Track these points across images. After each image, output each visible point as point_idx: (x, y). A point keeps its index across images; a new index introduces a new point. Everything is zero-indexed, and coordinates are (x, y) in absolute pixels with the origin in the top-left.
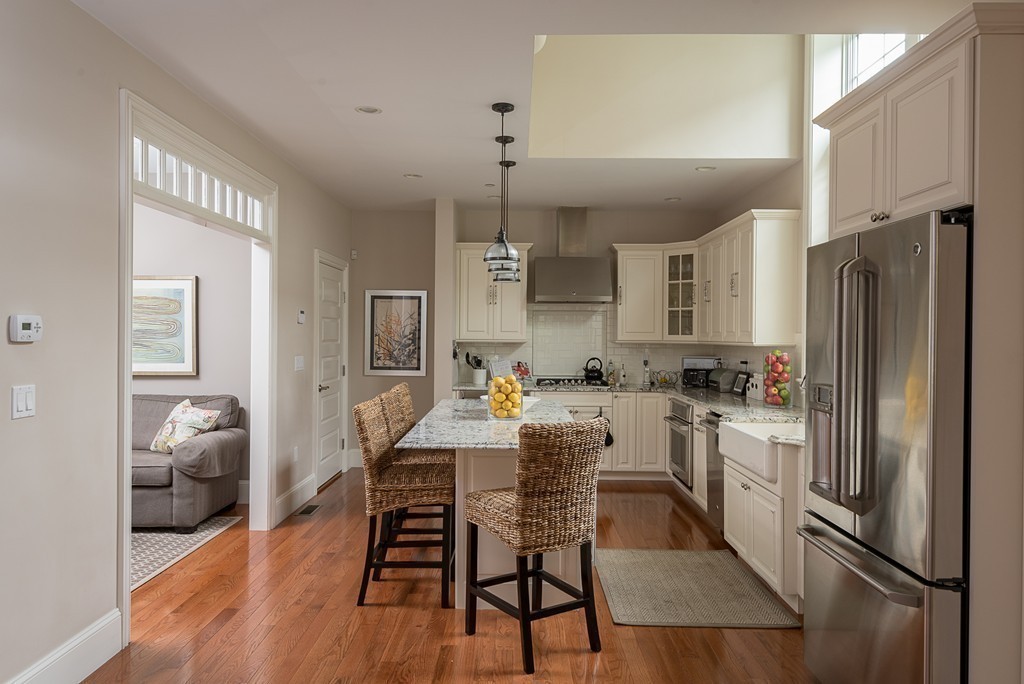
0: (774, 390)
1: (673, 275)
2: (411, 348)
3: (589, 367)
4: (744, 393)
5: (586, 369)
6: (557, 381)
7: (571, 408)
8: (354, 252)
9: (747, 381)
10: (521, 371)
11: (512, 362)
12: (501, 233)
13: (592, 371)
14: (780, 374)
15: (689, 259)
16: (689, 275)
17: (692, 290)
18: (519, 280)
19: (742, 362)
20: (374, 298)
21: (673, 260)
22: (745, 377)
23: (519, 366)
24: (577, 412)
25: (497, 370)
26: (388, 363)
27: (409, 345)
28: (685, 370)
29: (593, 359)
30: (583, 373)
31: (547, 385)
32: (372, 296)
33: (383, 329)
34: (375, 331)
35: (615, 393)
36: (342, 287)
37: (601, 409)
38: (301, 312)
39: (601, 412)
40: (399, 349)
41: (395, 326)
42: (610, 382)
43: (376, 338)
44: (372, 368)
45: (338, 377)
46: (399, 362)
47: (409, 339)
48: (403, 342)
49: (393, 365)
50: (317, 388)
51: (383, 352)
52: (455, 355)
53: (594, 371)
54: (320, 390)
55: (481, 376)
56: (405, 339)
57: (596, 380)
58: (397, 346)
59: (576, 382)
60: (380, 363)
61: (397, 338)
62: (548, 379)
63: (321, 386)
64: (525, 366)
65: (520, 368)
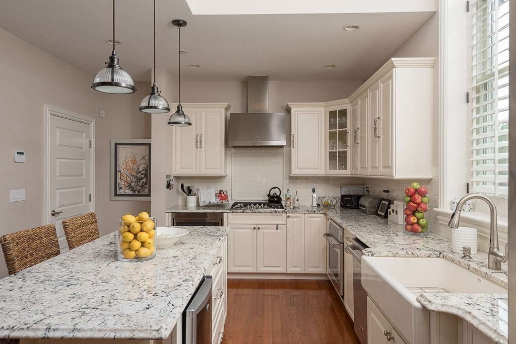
0: (413, 219)
1: (332, 126)
2: (144, 180)
3: (272, 194)
4: (386, 216)
5: (269, 195)
6: (245, 205)
7: (255, 226)
8: (102, 112)
9: (389, 207)
10: (222, 197)
11: (215, 190)
12: (112, 59)
13: (273, 197)
14: (418, 204)
15: (343, 113)
16: (343, 125)
17: (346, 135)
18: (190, 124)
19: (385, 191)
20: (117, 145)
21: (332, 114)
22: (387, 203)
23: (220, 193)
24: (259, 228)
25: (204, 197)
26: (128, 192)
27: (142, 178)
28: (342, 195)
29: (275, 188)
30: (268, 198)
31: (238, 208)
32: (115, 143)
33: (124, 167)
34: (118, 169)
35: (288, 214)
36: (88, 136)
37: (277, 226)
38: (18, 153)
39: (277, 229)
40: (135, 182)
41: (132, 165)
42: (287, 205)
43: (119, 174)
44: (116, 195)
45: (82, 203)
46: (135, 191)
47: (143, 174)
48: (138, 176)
49: (131, 193)
50: (49, 213)
51: (123, 184)
52: (169, 186)
53: (275, 197)
54: (53, 215)
55: (192, 201)
56: (139, 174)
57: (276, 203)
58: (133, 179)
59: (260, 205)
60: (122, 192)
61: (133, 174)
62: (242, 203)
63: (54, 211)
64: (225, 193)
65: (221, 195)
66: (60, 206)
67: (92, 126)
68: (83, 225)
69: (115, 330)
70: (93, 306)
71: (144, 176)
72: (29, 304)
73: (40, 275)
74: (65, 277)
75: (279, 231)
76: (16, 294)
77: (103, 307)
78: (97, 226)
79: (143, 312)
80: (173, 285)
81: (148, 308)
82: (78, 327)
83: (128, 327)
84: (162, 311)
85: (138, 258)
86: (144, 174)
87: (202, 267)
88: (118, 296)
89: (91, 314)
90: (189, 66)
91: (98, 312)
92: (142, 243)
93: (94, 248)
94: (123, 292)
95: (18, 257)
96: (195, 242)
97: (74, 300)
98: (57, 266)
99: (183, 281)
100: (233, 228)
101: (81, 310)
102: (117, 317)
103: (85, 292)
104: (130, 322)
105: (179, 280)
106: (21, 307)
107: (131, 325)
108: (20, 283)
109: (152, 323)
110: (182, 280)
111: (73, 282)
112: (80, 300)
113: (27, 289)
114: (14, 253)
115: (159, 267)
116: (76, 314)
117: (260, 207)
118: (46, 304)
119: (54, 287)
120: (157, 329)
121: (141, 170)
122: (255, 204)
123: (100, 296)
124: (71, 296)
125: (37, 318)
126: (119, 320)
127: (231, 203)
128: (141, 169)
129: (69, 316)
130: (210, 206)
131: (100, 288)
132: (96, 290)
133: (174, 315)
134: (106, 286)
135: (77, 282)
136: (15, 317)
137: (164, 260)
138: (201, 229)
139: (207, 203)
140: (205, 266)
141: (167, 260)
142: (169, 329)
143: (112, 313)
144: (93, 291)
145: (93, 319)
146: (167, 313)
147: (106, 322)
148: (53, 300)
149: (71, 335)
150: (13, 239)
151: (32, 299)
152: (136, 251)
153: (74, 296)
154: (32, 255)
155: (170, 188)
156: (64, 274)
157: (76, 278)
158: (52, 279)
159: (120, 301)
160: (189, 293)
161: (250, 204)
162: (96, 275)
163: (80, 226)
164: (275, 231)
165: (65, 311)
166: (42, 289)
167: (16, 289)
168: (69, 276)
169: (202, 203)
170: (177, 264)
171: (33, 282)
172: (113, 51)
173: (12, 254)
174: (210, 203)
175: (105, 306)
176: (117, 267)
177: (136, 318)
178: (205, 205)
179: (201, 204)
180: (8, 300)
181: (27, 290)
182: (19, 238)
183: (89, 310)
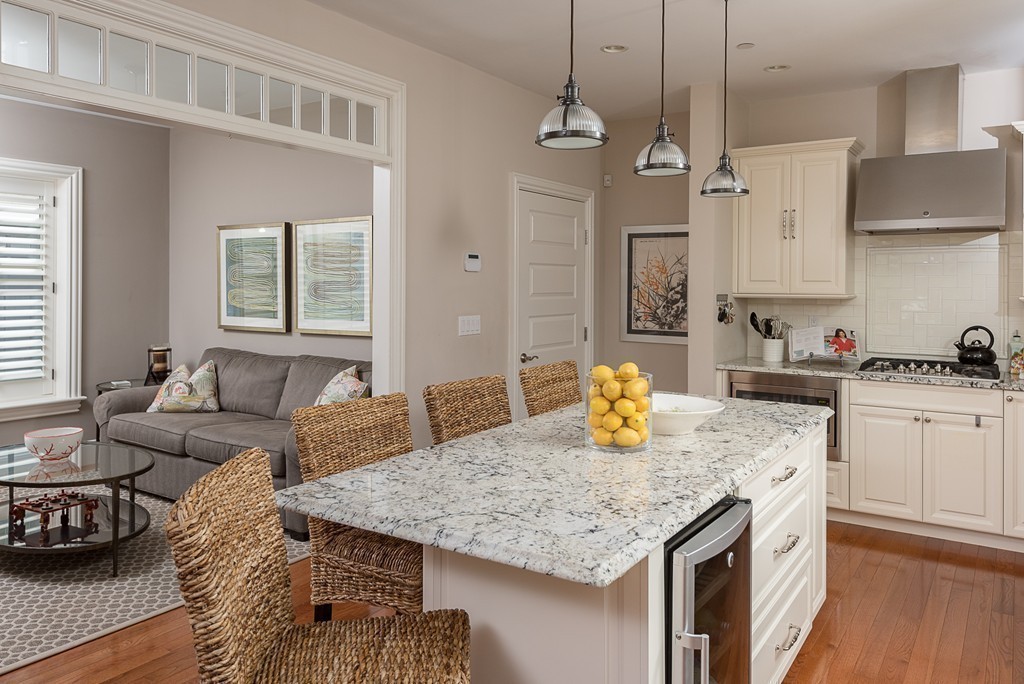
2: (680, 304)
3: (967, 343)
5: (961, 346)
6: (895, 364)
7: (919, 414)
8: (607, 177)
10: (841, 344)
11: (826, 329)
12: (568, 89)
13: (972, 349)
20: (631, 237)
23: (837, 335)
24: (928, 421)
25: (799, 343)
26: (651, 326)
27: (677, 301)
29: (976, 328)
30: (956, 352)
31: (877, 369)
32: (629, 235)
33: (643, 278)
34: (634, 282)
35: (1007, 393)
36: (581, 224)
37: (978, 418)
38: (470, 256)
39: (978, 425)
40: (664, 307)
41: (658, 275)
42: (1012, 371)
43: (635, 291)
44: (630, 331)
45: (572, 342)
46: (664, 324)
47: (677, 292)
48: (669, 296)
49: (657, 328)
50: (517, 358)
51: (643, 310)
52: (722, 317)
53: (976, 350)
54: (523, 361)
55: (773, 350)
56: (671, 293)
57: (979, 365)
58: (661, 302)
59: (933, 367)
60: (640, 325)
61: (661, 291)
62: (889, 359)
63: (524, 355)
64: (849, 336)
65: (840, 339)
66: (534, 347)
67: (589, 207)
68: (554, 381)
69: (528, 555)
70: (513, 512)
71: (679, 296)
72: (432, 492)
73: (464, 453)
74: (495, 461)
75: (980, 431)
76: (421, 476)
77: (526, 515)
78: (578, 386)
79: (582, 535)
80: (654, 502)
81: (592, 531)
82: (478, 537)
83: (548, 553)
84: (613, 541)
85: (617, 447)
86: (681, 294)
87: (727, 480)
88: (557, 502)
89: (505, 523)
90: (765, 69)
91: (517, 521)
92: (625, 419)
93: (558, 420)
94: (567, 498)
95: (446, 422)
96: (740, 430)
97: (492, 497)
98: (492, 443)
99: (677, 497)
100: (862, 415)
101: (494, 514)
102: (539, 535)
103: (511, 488)
104: (554, 546)
105: (670, 495)
106: (420, 495)
107: (553, 552)
108: (433, 459)
109: (588, 556)
110: (675, 495)
111: (503, 470)
112: (500, 499)
113: (438, 470)
114: (441, 414)
115: (646, 466)
116: (484, 519)
117: (932, 371)
118: (452, 496)
119: (473, 473)
120: (590, 567)
121: (675, 285)
122: (919, 364)
123: (530, 498)
124: (490, 491)
125: (432, 513)
126: (541, 539)
127: (862, 358)
128: (674, 283)
129: (473, 520)
130: (813, 362)
131: (536, 485)
132: (530, 487)
133: (633, 551)
134: (547, 485)
135: (509, 471)
136: (406, 507)
137: (663, 456)
138: (767, 407)
139: (806, 354)
140: (735, 478)
141: (669, 457)
142: (612, 572)
143: (535, 528)
144: (522, 488)
145: (503, 531)
146: (620, 545)
147: (519, 539)
148: (464, 492)
149: (465, 550)
150: (441, 393)
151: (437, 487)
152: (614, 432)
153: (494, 492)
154: (468, 421)
155: (726, 320)
156: (495, 456)
157: (509, 464)
158: (476, 461)
159: (556, 512)
160: (679, 521)
161: (906, 363)
162: (540, 464)
163: (548, 381)
164: (973, 430)
165: (472, 512)
166: (456, 474)
167: (425, 468)
168: (500, 461)
169: (795, 355)
170: (681, 466)
171: (449, 462)
172: (571, 76)
173: (438, 417)
174: (811, 355)
175: (530, 515)
176: (577, 457)
177: (566, 543)
178: (801, 358)
179: (793, 357)
180: (408, 482)
181: (437, 472)
182: (450, 392)
183: (505, 516)
